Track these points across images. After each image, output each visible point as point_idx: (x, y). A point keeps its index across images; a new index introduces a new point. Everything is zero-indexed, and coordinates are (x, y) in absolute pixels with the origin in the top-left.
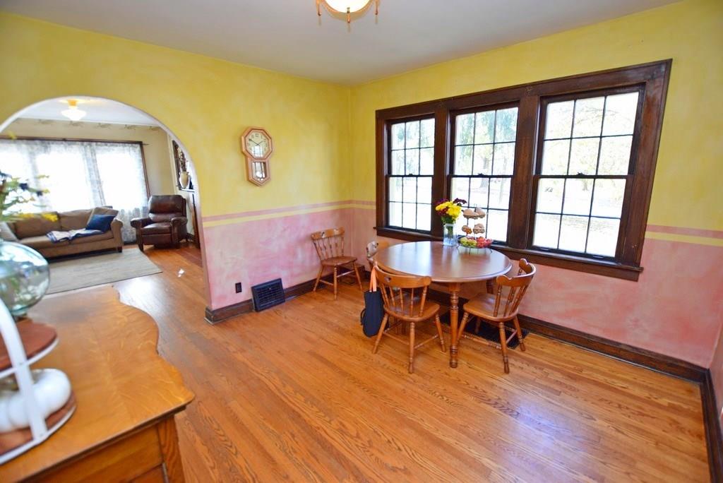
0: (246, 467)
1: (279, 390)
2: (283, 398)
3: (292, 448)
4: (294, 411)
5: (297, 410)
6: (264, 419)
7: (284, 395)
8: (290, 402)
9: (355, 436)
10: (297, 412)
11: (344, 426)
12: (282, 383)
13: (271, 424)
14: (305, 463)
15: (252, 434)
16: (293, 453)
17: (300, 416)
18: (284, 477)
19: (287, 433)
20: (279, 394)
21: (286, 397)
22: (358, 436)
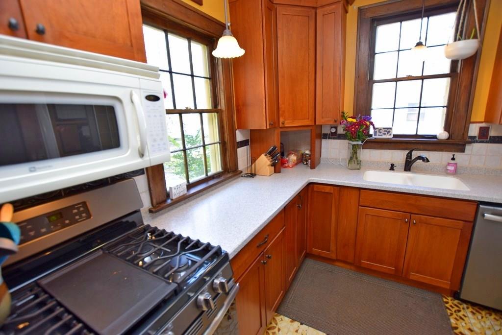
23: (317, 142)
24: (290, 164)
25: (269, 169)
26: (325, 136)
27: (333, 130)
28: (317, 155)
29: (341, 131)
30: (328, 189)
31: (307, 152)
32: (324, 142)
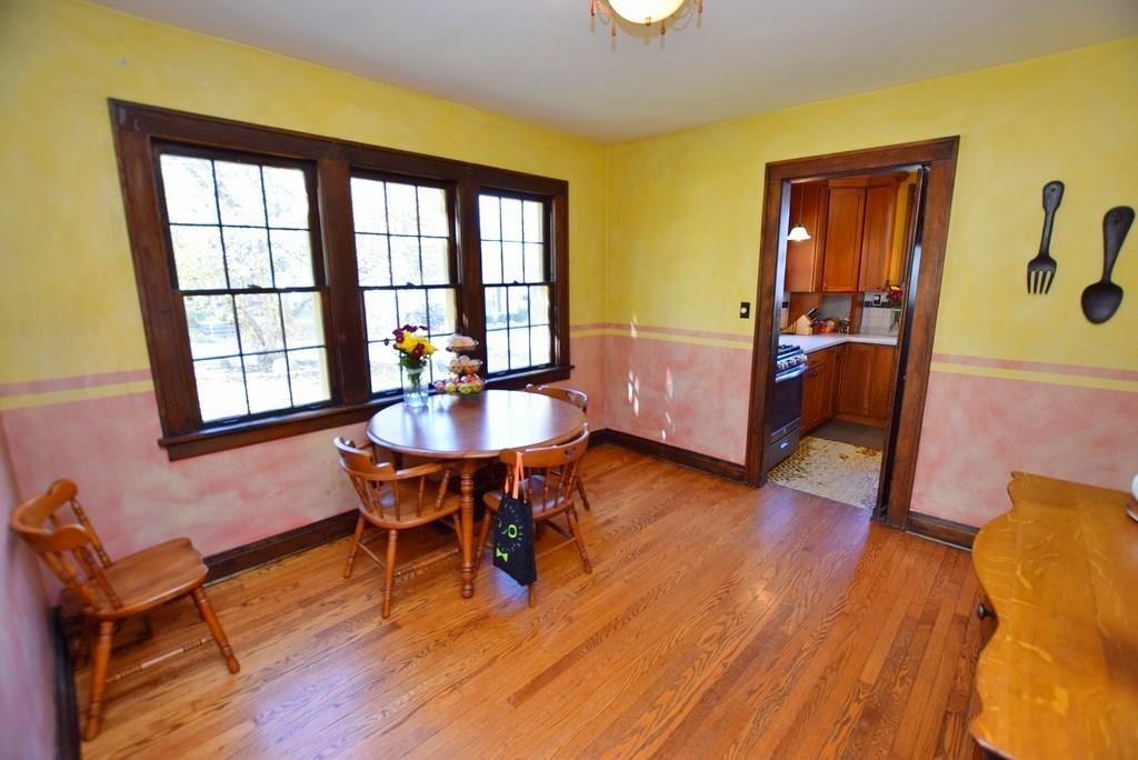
0: (833, 742)
1: (653, 738)
2: (673, 727)
3: (773, 689)
4: (702, 701)
5: (697, 698)
6: (735, 742)
7: (667, 726)
8: (681, 711)
9: (722, 627)
10: (704, 695)
11: (711, 638)
12: (632, 734)
13: (742, 729)
14: (787, 671)
15: (775, 752)
16: (780, 688)
17: (710, 691)
18: (820, 689)
19: (749, 702)
20: (665, 736)
21: (671, 721)
22: (724, 623)
23: (858, 310)
24: (828, 329)
25: (808, 330)
26: (868, 304)
27: (877, 298)
28: (856, 324)
29: (884, 298)
30: (864, 348)
31: (847, 319)
32: (865, 309)
